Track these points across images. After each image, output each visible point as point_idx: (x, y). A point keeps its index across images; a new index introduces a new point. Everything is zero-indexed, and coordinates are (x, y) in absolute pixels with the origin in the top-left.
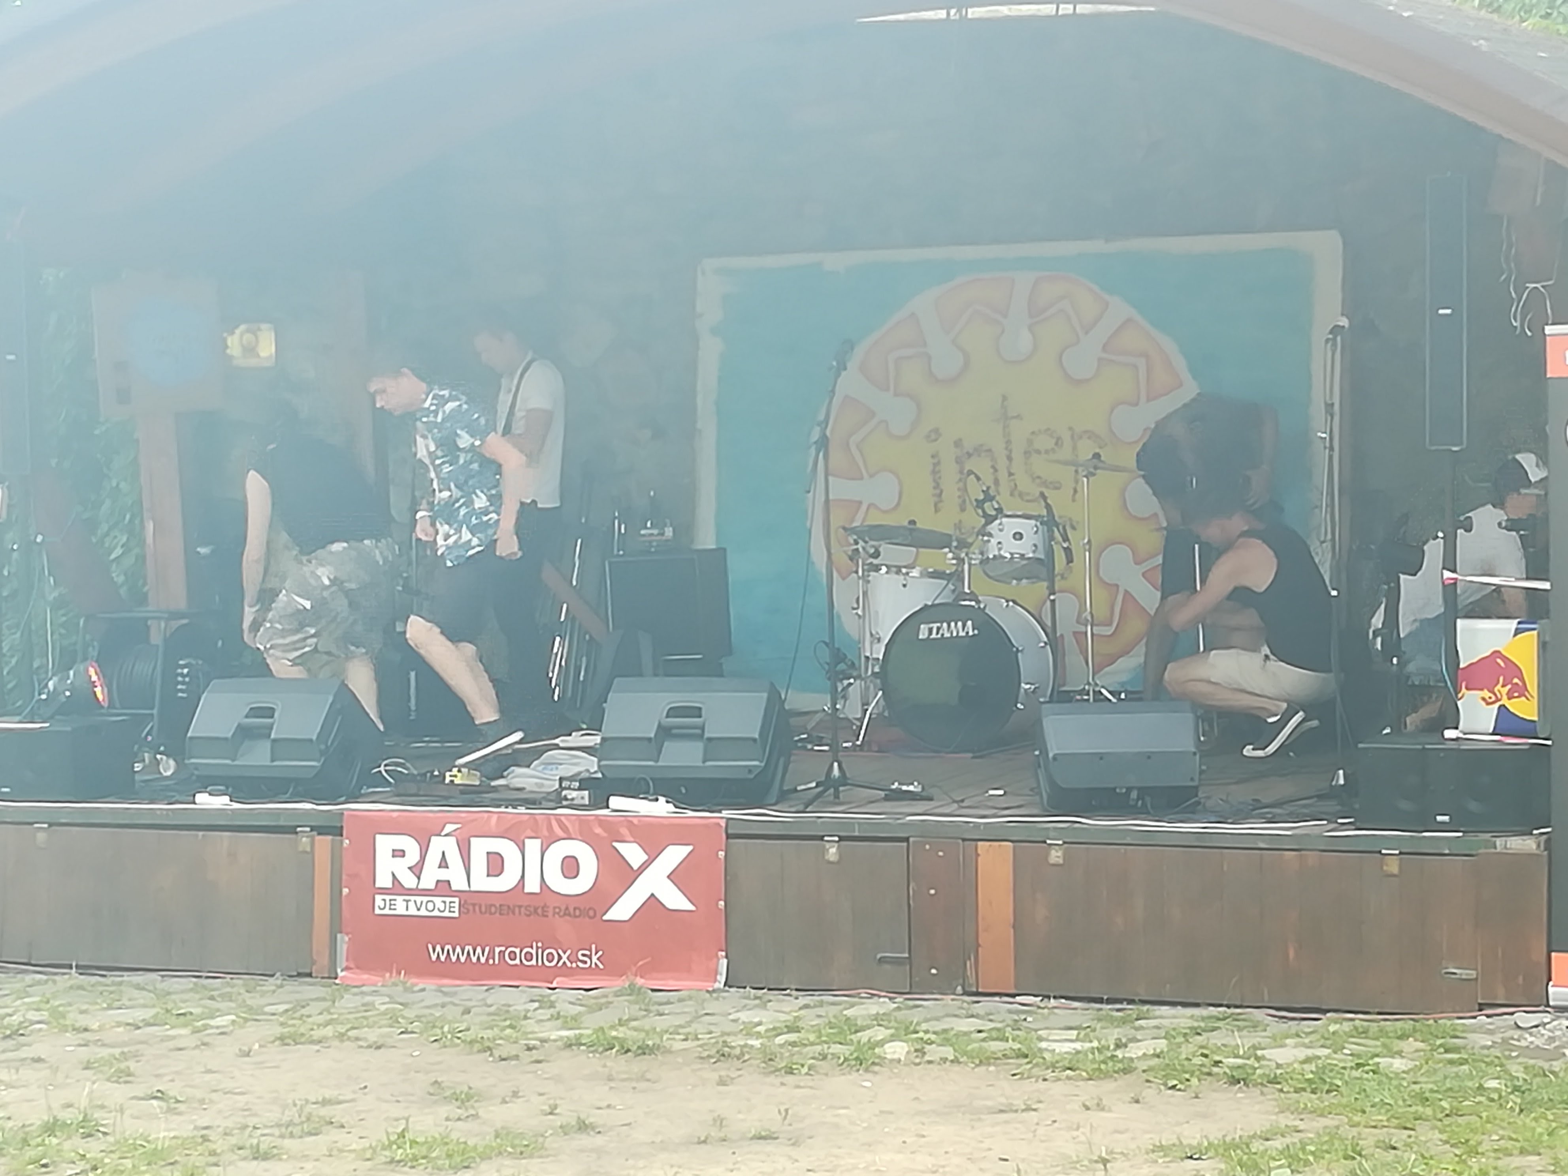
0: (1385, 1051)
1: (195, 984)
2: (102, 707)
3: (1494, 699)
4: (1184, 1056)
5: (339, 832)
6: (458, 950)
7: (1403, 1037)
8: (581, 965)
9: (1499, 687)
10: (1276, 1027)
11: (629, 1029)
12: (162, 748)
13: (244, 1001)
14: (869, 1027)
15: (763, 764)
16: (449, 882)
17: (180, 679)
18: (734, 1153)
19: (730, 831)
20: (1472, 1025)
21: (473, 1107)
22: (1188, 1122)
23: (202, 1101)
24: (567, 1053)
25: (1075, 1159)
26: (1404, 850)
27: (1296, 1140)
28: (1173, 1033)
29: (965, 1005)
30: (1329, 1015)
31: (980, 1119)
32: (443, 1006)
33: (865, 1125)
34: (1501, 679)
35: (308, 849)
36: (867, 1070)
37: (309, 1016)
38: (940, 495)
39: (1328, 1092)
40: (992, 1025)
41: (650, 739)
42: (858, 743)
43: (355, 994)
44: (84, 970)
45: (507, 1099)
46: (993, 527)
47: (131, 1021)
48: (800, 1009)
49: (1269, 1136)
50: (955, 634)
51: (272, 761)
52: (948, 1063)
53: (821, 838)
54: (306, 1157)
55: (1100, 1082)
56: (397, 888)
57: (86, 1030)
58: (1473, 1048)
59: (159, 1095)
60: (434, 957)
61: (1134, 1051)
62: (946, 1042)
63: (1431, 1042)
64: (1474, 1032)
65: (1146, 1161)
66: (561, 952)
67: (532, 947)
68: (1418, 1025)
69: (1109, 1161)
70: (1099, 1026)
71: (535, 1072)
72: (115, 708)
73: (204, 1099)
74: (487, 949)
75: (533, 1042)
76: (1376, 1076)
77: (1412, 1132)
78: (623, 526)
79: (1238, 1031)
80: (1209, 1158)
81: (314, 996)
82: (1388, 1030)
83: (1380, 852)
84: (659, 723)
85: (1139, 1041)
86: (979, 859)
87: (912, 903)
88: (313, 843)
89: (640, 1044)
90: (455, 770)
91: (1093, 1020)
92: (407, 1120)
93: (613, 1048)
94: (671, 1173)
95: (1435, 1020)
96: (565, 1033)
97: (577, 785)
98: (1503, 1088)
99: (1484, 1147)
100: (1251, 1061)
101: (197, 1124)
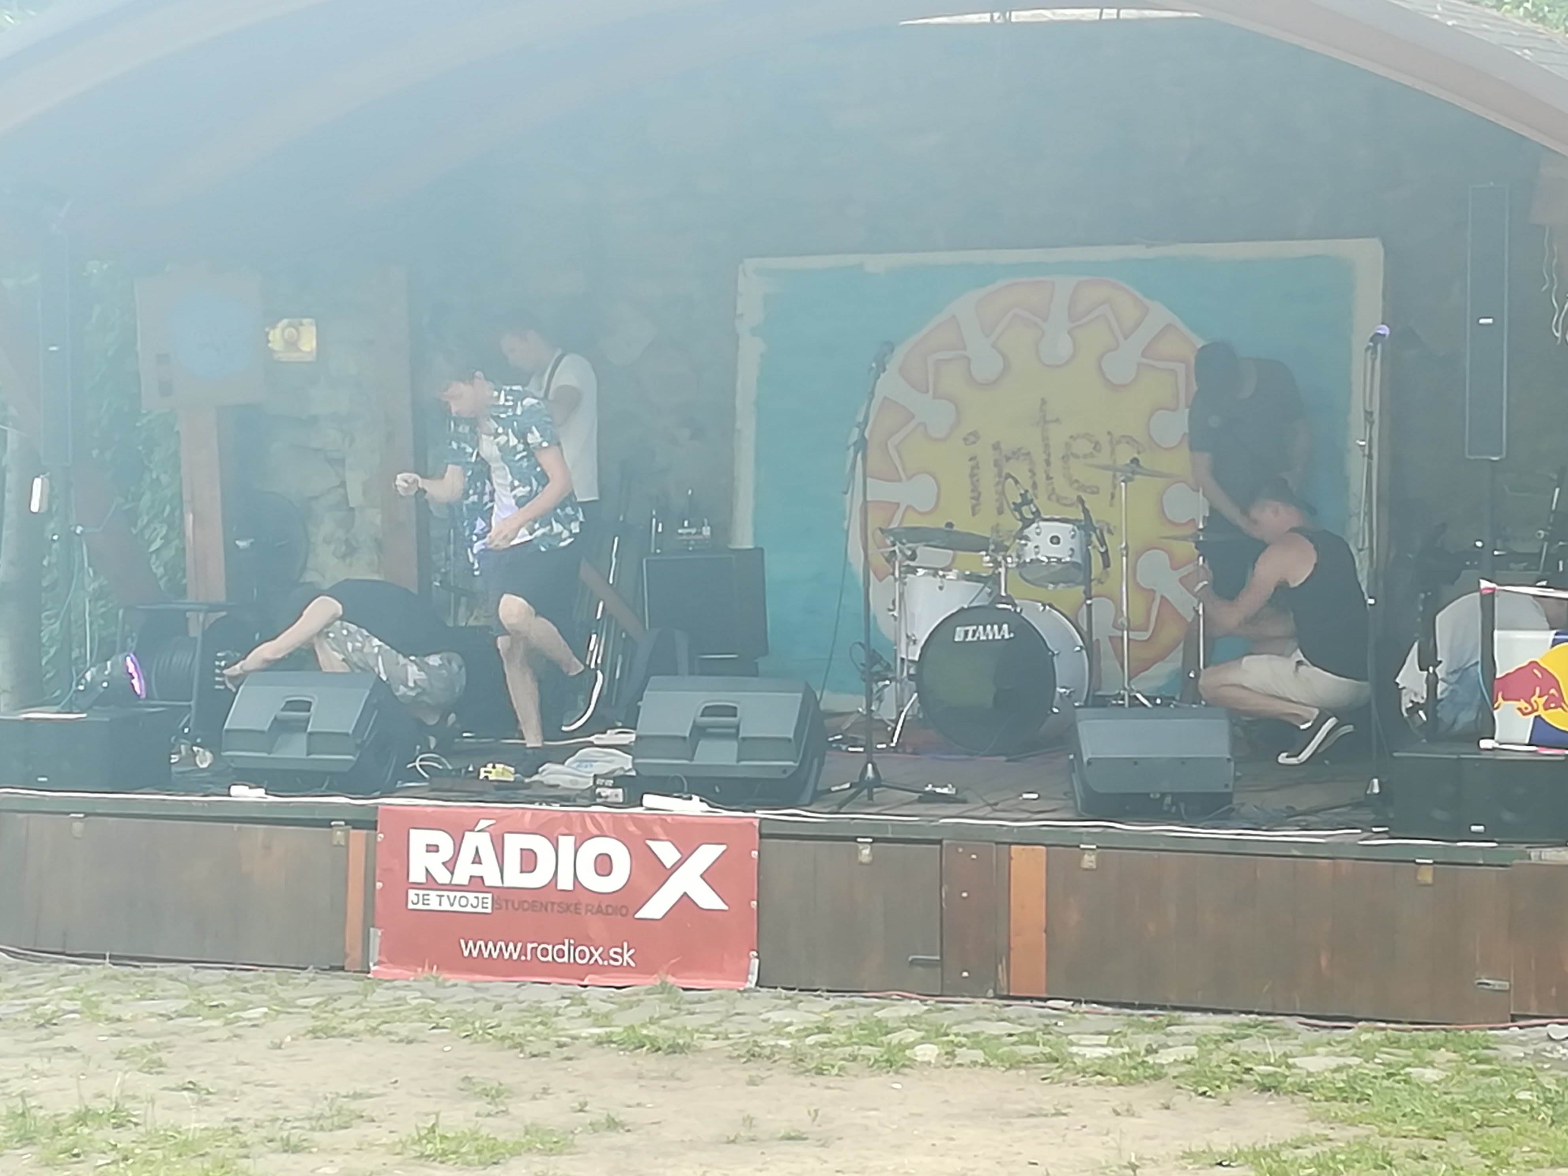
0: (1417, 1061)
1: (228, 976)
2: (140, 699)
3: (1530, 709)
4: (1214, 1063)
5: (373, 826)
6: (491, 945)
7: (1434, 1047)
8: (612, 962)
9: (1535, 698)
10: (1308, 1035)
11: (660, 1027)
12: (199, 740)
13: (277, 994)
14: (899, 1029)
15: (797, 764)
16: (482, 877)
17: (217, 671)
18: (763, 1153)
19: (764, 831)
20: (1505, 1036)
21: (503, 1103)
22: (1218, 1130)
23: (233, 1093)
24: (598, 1051)
25: (1104, 1164)
26: (1438, 860)
27: (1326, 1149)
28: (1204, 1040)
29: (997, 1008)
30: (1361, 1024)
31: (1009, 1123)
32: (475, 1001)
33: (894, 1127)
34: (1538, 690)
35: (343, 843)
36: (897, 1072)
37: (341, 1010)
38: (977, 498)
39: (1359, 1101)
40: (1023, 1029)
42: (893, 745)
43: (387, 989)
44: (117, 960)
45: (538, 1096)
46: (1030, 531)
47: (163, 1012)
48: (832, 1010)
49: (1299, 1144)
50: (991, 637)
51: (308, 754)
52: (979, 1067)
53: (854, 839)
54: (335, 1151)
55: (1130, 1088)
56: (431, 884)
57: (119, 1020)
58: (1505, 1059)
59: (191, 1086)
60: (466, 953)
61: (1165, 1057)
62: (976, 1045)
63: (1463, 1052)
64: (1506, 1043)
65: (1176, 1167)
66: (592, 949)
67: (564, 944)
68: (1450, 1036)
69: (1138, 1167)
70: (1130, 1031)
71: (565, 1069)
72: (153, 699)
73: (235, 1091)
74: (519, 945)
75: (564, 1039)
76: (1407, 1086)
77: (1443, 1143)
78: (660, 525)
79: (1269, 1038)
80: (1239, 1166)
81: (347, 990)
82: (1420, 1039)
83: (1414, 862)
84: (694, 722)
85: (1169, 1047)
86: (1013, 862)
87: (944, 905)
88: (347, 837)
89: (671, 1042)
90: (490, 765)
91: (1124, 1025)
92: (437, 1114)
93: (643, 1046)
94: (700, 1172)
95: (1467, 1031)
96: (596, 1031)
97: (611, 783)
98: (1535, 1100)
99: (1514, 1159)
100: (1283, 1069)
101: (228, 1115)
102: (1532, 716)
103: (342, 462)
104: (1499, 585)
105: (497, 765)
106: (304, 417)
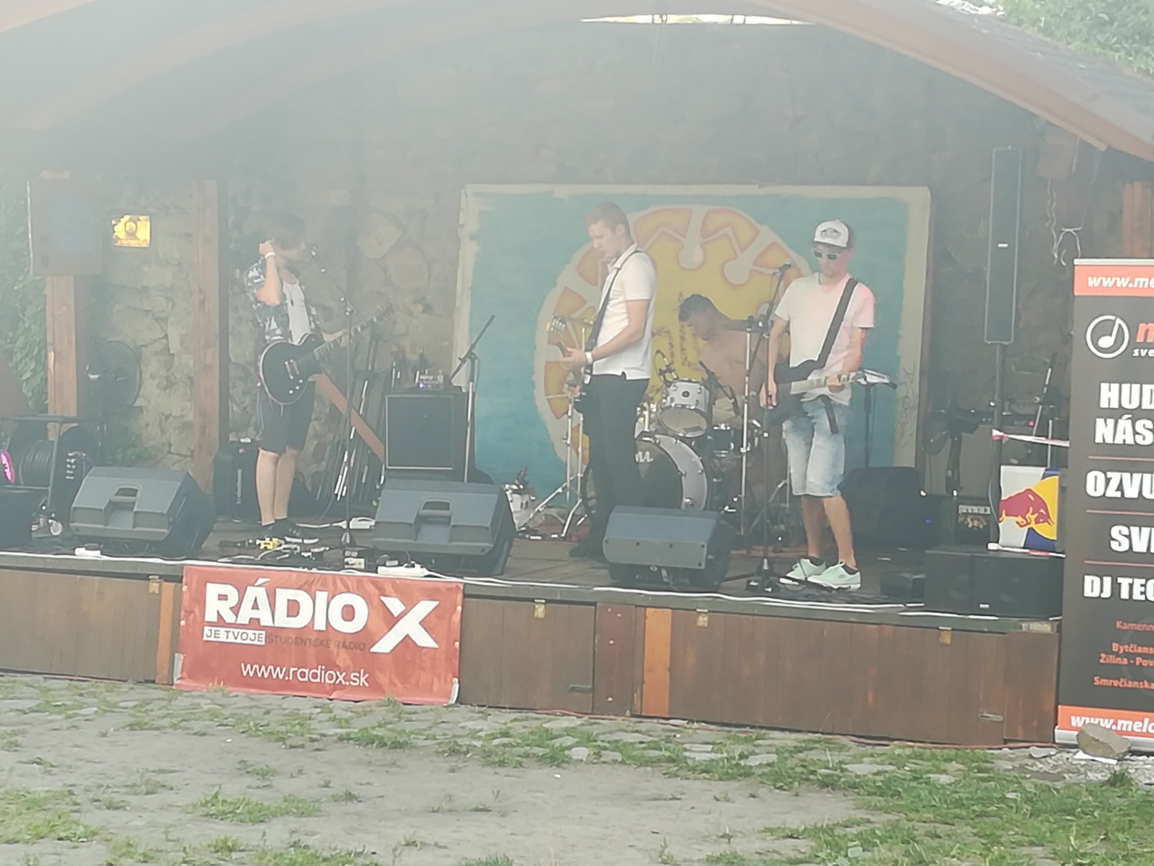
0: (934, 769)
1: (69, 684)
2: (10, 483)
3: (1025, 522)
4: (789, 766)
5: (179, 580)
6: (263, 668)
7: (949, 760)
8: (352, 683)
10: (855, 749)
11: (386, 730)
12: (53, 515)
13: (105, 698)
14: (560, 736)
15: (492, 545)
17: (69, 466)
18: (458, 820)
19: (466, 593)
20: (999, 754)
21: (269, 780)
22: (789, 813)
23: (71, 767)
24: (338, 745)
25: (706, 834)
26: (955, 628)
27: (868, 829)
28: (782, 750)
29: (632, 724)
30: (895, 742)
31: (638, 804)
32: (251, 707)
33: (555, 804)
34: (1031, 509)
35: (157, 592)
36: (558, 766)
37: (152, 711)
39: (892, 796)
40: (650, 739)
42: (563, 535)
43: (186, 697)
45: (294, 775)
46: (670, 388)
47: (20, 708)
48: (512, 721)
49: (848, 824)
51: (134, 527)
52: (617, 764)
53: (533, 600)
54: (145, 809)
55: (728, 782)
56: (221, 622)
58: (999, 770)
59: (38, 761)
60: (245, 674)
61: (753, 761)
62: (616, 749)
63: (969, 764)
64: (1000, 759)
65: (758, 838)
66: (338, 673)
67: (317, 669)
68: (959, 752)
69: (732, 837)
70: (728, 742)
71: (316, 757)
72: (20, 484)
73: (71, 766)
74: (284, 669)
75: (314, 736)
76: (927, 786)
77: (952, 827)
78: (399, 373)
79: (830, 751)
80: (804, 838)
81: (156, 697)
82: (938, 754)
83: (938, 628)
84: (418, 514)
85: (757, 754)
86: (647, 620)
87: (596, 649)
88: (160, 587)
89: (393, 740)
91: (724, 738)
92: (220, 786)
93: (373, 743)
94: (411, 831)
95: (972, 749)
96: (339, 731)
97: (356, 554)
98: (1019, 799)
99: (1003, 840)
100: (838, 772)
101: (66, 782)
102: (1026, 528)
103: (166, 320)
104: (1005, 433)
105: (274, 539)
106: (139, 287)
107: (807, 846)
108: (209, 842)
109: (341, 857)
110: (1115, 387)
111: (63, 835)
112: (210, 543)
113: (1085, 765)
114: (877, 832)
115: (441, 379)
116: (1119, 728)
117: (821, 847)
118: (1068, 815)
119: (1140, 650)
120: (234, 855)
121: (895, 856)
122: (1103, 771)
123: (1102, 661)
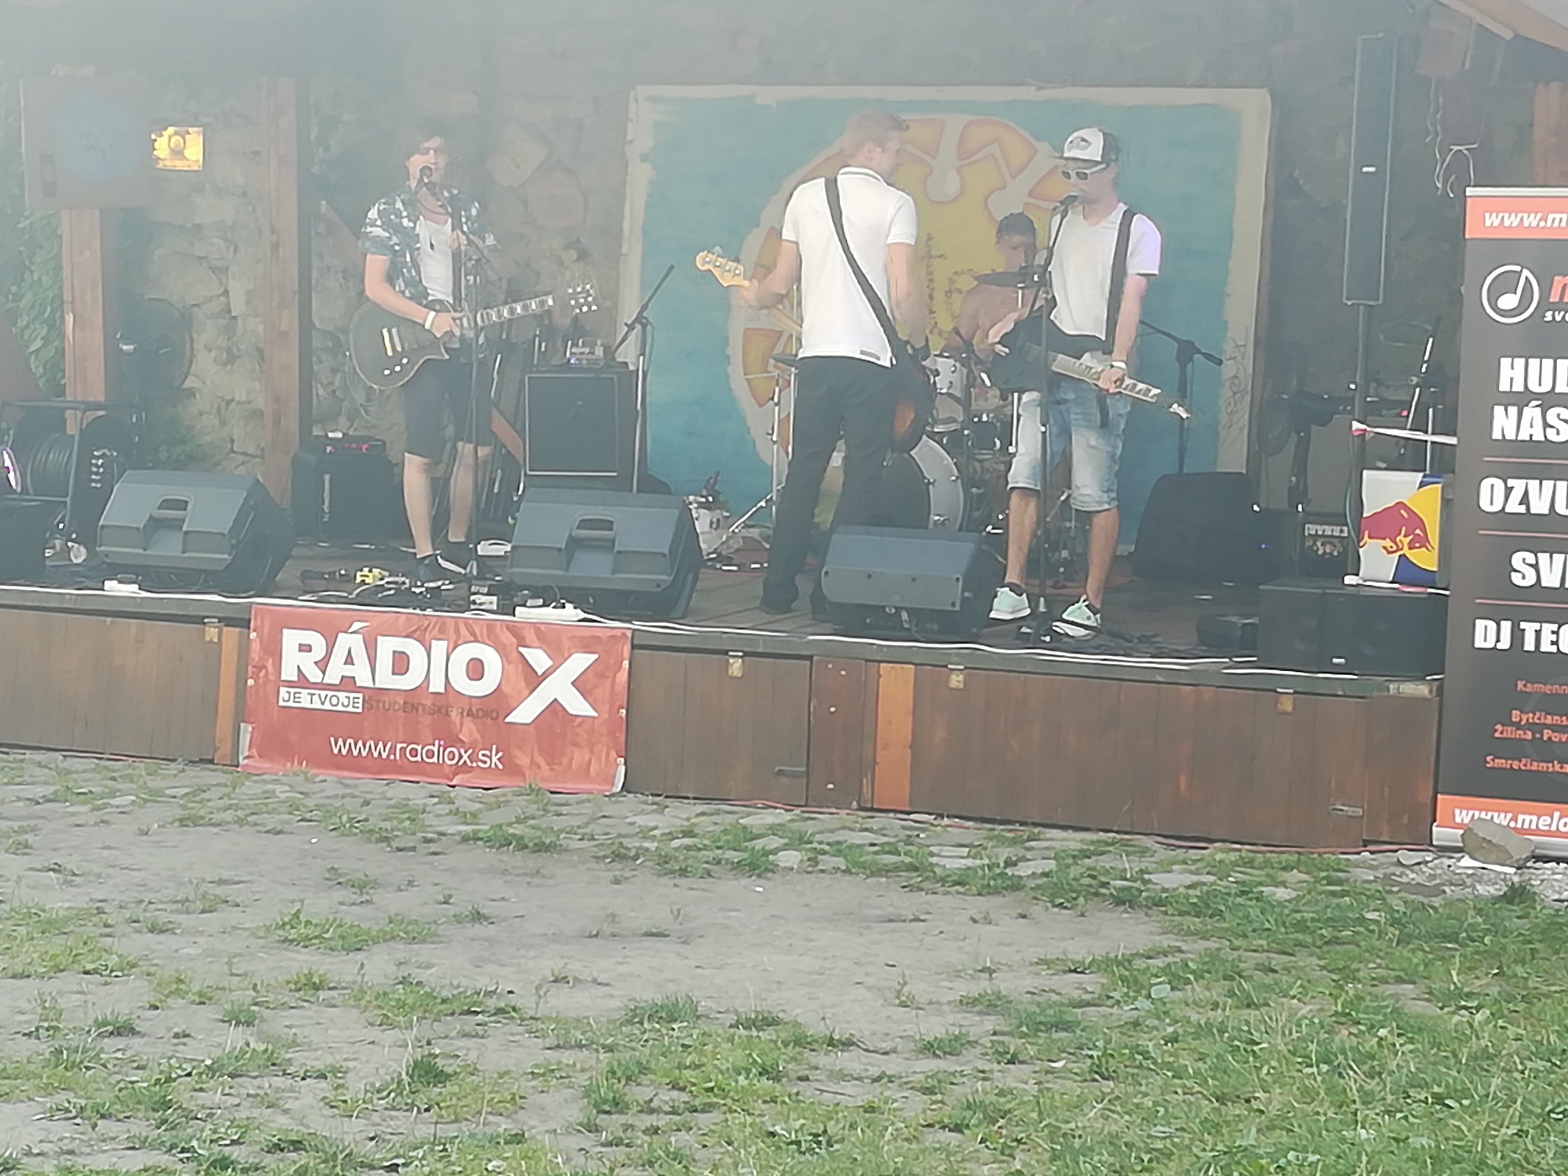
0: (1269, 881)
1: (97, 764)
2: (15, 492)
3: (1395, 548)
4: (1072, 876)
5: (245, 624)
6: (360, 744)
7: (1287, 868)
8: (480, 764)
10: (1162, 854)
11: (527, 827)
12: (74, 536)
13: (145, 783)
14: (763, 836)
15: (671, 578)
16: (354, 678)
17: (94, 469)
18: (624, 948)
19: (635, 642)
20: (1357, 860)
21: (367, 893)
22: (1072, 939)
23: (99, 876)
24: (463, 847)
25: (960, 968)
26: (1299, 690)
27: (1178, 960)
28: (1062, 855)
29: (860, 819)
30: (1216, 845)
31: (868, 927)
32: (343, 797)
33: (755, 927)
35: (216, 640)
36: (759, 876)
37: (209, 800)
39: (1211, 917)
40: (885, 839)
41: (560, 550)
43: (256, 782)
45: (402, 887)
47: (31, 797)
48: (697, 815)
49: (1151, 954)
51: (184, 552)
52: (839, 873)
53: (726, 652)
54: (201, 933)
55: (989, 898)
56: (302, 682)
58: (1355, 881)
59: (56, 867)
60: (336, 751)
61: (1023, 870)
62: (839, 853)
63: (1315, 874)
64: (1358, 866)
65: (1030, 973)
66: (462, 751)
67: (434, 745)
68: (1303, 858)
69: (994, 971)
70: (991, 844)
71: (431, 863)
72: (28, 494)
73: (100, 874)
74: (389, 745)
75: (430, 835)
76: (1259, 903)
77: (1292, 958)
78: (544, 344)
79: (1127, 855)
80: (1091, 973)
81: (214, 782)
82: (1273, 860)
83: (1275, 691)
84: (570, 535)
85: (1029, 860)
86: (881, 680)
87: (812, 719)
88: (220, 634)
89: (536, 841)
90: (366, 570)
91: (985, 838)
92: (302, 901)
93: (510, 844)
94: (561, 964)
95: (1320, 854)
96: (463, 828)
97: (485, 590)
98: (1383, 921)
99: (1361, 975)
100: (1138, 884)
101: (93, 896)
103: (226, 269)
104: (1369, 426)
105: (374, 570)
106: (189, 226)
107: (1096, 983)
108: (288, 977)
109: (466, 997)
110: (1520, 362)
111: (90, 967)
112: (288, 574)
113: (1472, 874)
114: (1190, 964)
115: (599, 352)
116: (1519, 825)
117: (1114, 983)
118: (1450, 942)
119: (1549, 720)
120: (322, 995)
121: (1215, 997)
122: (1496, 883)
123: (1497, 735)
